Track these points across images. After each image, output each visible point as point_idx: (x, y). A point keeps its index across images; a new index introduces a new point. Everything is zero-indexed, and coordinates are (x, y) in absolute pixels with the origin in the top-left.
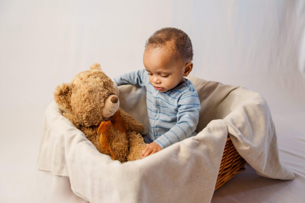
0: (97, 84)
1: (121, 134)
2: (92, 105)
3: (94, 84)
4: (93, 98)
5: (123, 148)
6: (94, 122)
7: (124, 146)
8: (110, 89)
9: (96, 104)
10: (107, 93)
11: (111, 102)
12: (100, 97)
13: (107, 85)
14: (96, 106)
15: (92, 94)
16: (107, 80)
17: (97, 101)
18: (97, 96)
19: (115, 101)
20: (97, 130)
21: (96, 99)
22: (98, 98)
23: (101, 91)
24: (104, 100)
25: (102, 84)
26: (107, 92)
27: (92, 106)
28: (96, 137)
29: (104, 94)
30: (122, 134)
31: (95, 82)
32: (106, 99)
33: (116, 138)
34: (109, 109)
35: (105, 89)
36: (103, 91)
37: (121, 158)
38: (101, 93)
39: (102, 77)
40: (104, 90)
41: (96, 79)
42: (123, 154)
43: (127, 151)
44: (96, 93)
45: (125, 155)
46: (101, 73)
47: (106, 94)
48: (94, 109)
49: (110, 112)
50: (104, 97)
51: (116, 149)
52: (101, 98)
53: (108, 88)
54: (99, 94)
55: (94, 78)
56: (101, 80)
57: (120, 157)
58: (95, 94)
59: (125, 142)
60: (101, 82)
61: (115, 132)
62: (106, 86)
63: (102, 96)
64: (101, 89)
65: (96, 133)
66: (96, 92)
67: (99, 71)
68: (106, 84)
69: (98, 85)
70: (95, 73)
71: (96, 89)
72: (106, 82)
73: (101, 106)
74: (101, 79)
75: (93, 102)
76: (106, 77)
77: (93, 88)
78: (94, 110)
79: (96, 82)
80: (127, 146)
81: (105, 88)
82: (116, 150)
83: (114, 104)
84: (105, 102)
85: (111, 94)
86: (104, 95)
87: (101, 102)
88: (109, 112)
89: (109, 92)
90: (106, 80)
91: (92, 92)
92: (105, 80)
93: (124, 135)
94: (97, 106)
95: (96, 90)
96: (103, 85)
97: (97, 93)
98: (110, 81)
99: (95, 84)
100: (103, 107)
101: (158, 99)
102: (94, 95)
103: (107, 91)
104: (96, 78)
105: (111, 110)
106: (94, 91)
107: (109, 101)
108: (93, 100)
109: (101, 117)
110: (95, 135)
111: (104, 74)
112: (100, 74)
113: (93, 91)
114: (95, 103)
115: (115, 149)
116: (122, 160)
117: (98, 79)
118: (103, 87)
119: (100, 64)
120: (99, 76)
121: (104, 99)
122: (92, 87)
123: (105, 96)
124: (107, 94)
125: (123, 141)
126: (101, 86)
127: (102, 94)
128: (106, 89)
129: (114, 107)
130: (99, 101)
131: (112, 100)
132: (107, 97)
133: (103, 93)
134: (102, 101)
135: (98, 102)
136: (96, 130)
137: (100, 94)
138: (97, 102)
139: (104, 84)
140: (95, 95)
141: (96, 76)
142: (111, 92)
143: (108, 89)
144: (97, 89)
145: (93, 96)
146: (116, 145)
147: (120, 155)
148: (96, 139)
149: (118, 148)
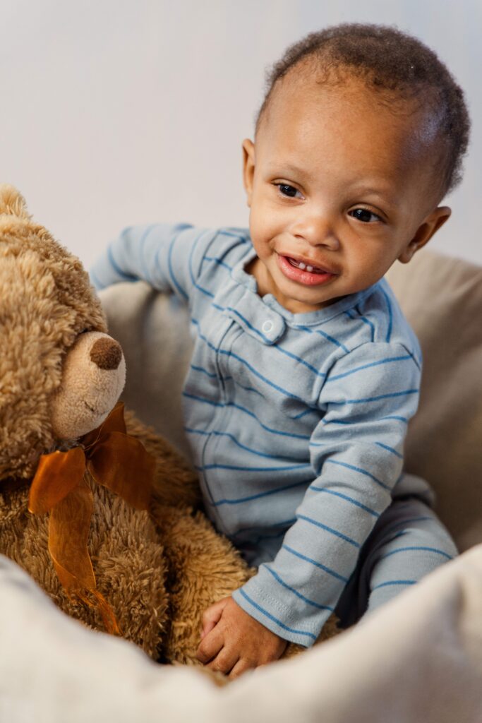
0: (24, 282)
1: (133, 518)
2: (10, 384)
3: (11, 282)
4: (13, 350)
5: (145, 582)
6: (16, 463)
7: (147, 572)
8: (84, 305)
9: (27, 376)
10: (72, 326)
11: (94, 366)
12: (42, 343)
13: (67, 290)
14: (25, 386)
15: (7, 333)
16: (67, 266)
17: (30, 364)
18: (32, 338)
19: (106, 360)
20: (28, 502)
21: (24, 356)
22: (33, 347)
23: (45, 317)
24: (59, 359)
25: (49, 283)
26: (73, 322)
27: (9, 388)
28: (20, 536)
29: (62, 331)
30: (136, 517)
31: (17, 271)
32: (66, 349)
33: (113, 534)
34: (82, 399)
35: (63, 307)
36: (54, 315)
37: (136, 629)
38: (47, 324)
39: (42, 250)
40: (59, 311)
41: (20, 260)
42: (143, 607)
43: (159, 595)
44: (22, 324)
45: (152, 612)
46: (36, 231)
47: (68, 329)
48: (19, 401)
49: (90, 413)
50: (59, 343)
51: (115, 586)
52: (49, 346)
53: (77, 302)
54: (36, 328)
55: (7, 255)
56: (41, 264)
57: (132, 623)
58: (19, 329)
59: (150, 552)
60: (42, 272)
61: (108, 507)
62: (67, 294)
63: (51, 337)
64: (44, 304)
65: (24, 517)
66: (26, 321)
67: (25, 222)
68: (65, 285)
69: (30, 289)
70: (12, 234)
71: (25, 306)
72: (63, 273)
73: (49, 386)
74: (42, 260)
75: (15, 369)
76: (61, 253)
77: (7, 300)
78: (18, 408)
79: (22, 274)
80: (158, 570)
81: (63, 301)
82: (115, 591)
83: (107, 372)
84: (63, 366)
85: (86, 331)
86: (60, 335)
87: (46, 368)
88: (82, 412)
89: (81, 319)
90: (61, 263)
91: (8, 321)
92: (58, 266)
93: (143, 518)
94: (29, 387)
95: (24, 313)
96: (54, 289)
97: (29, 324)
98: (78, 267)
99: (18, 284)
100: (57, 392)
101: (225, 357)
102: (15, 335)
103: (72, 315)
104: (16, 255)
105: (92, 402)
106: (14, 315)
107: (82, 361)
108: (14, 360)
109: (49, 436)
110: (19, 526)
111: (47, 237)
112: (31, 237)
113: (10, 318)
114: (21, 372)
115: (109, 585)
116: (141, 635)
117: (29, 260)
118: (52, 299)
119: (22, 194)
120: (32, 245)
121: (60, 351)
122: (5, 297)
123: (66, 340)
124: (72, 331)
125: (142, 546)
126: (45, 291)
127: (52, 330)
128: (67, 305)
129: (103, 389)
130: (39, 365)
131: (94, 356)
132: (72, 342)
133: (57, 327)
134: (53, 361)
135: (33, 367)
136: (21, 503)
137: (43, 330)
138: (29, 368)
139: (58, 285)
140: (22, 336)
141: (16, 245)
142: (87, 321)
143: (74, 307)
144: (30, 306)
145: (10, 342)
146: (116, 566)
147: (130, 616)
148: (20, 545)
149: (123, 580)
